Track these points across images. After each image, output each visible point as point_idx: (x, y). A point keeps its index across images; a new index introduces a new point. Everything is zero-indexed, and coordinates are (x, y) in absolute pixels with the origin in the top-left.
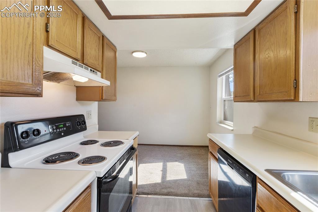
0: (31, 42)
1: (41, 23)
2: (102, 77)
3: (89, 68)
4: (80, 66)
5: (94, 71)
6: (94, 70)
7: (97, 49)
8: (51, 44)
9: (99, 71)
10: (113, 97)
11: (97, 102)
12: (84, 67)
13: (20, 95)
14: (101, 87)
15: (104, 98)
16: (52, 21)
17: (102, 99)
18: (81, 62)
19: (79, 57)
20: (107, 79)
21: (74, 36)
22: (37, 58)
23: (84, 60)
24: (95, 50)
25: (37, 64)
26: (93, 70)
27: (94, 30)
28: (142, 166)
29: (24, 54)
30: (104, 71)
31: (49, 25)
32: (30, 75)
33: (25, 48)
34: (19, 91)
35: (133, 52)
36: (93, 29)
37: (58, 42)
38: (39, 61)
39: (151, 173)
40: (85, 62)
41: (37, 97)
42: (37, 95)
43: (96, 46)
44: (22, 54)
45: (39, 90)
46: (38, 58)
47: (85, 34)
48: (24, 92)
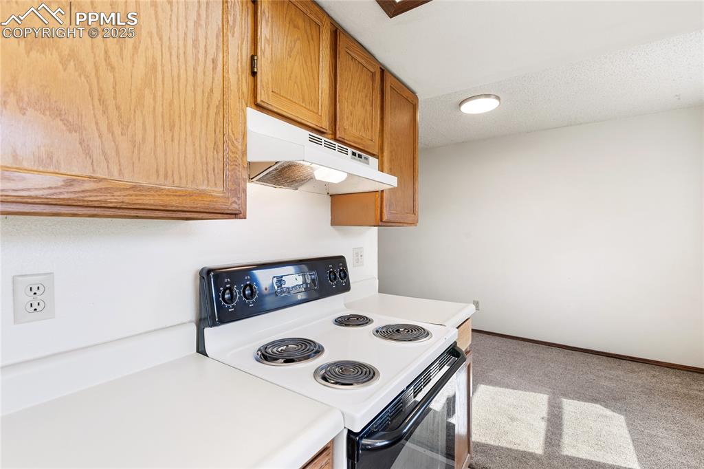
0: (219, 101)
1: (238, 56)
2: (381, 169)
3: (350, 150)
4: (328, 145)
5: (360, 156)
6: (361, 153)
7: (368, 103)
8: (261, 101)
9: (373, 155)
10: (409, 216)
11: (377, 228)
12: (337, 147)
13: (201, 215)
14: (380, 193)
15: (385, 218)
16: (263, 48)
17: (381, 220)
18: (330, 136)
19: (325, 124)
20: (391, 172)
21: (314, 79)
22: (231, 134)
23: (338, 132)
24: (363, 106)
25: (232, 148)
26: (358, 152)
27: (359, 59)
28: (484, 392)
29: (207, 127)
30: (386, 154)
31: (256, 58)
32: (218, 173)
33: (208, 114)
34: (197, 207)
35: (461, 104)
36: (356, 57)
37: (278, 94)
38: (236, 139)
39: (512, 419)
40: (338, 136)
41: (236, 218)
42: (235, 214)
43: (366, 96)
44: (201, 129)
45: (236, 203)
46: (234, 134)
47: (338, 71)
48: (207, 209)
